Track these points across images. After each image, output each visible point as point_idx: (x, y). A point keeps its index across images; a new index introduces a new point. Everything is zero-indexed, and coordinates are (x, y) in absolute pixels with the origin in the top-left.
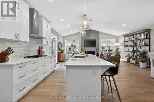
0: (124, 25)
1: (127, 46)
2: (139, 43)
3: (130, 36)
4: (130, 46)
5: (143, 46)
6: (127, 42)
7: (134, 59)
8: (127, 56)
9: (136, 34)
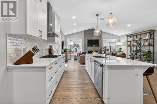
0: (129, 25)
1: (129, 45)
2: (143, 43)
3: (133, 36)
4: (134, 46)
5: (147, 45)
6: (130, 41)
7: (137, 59)
8: (130, 55)
9: (140, 34)
